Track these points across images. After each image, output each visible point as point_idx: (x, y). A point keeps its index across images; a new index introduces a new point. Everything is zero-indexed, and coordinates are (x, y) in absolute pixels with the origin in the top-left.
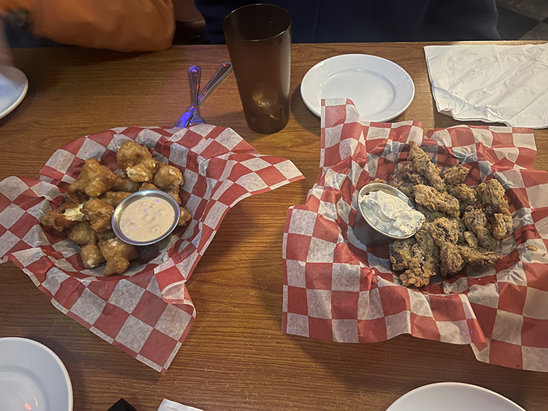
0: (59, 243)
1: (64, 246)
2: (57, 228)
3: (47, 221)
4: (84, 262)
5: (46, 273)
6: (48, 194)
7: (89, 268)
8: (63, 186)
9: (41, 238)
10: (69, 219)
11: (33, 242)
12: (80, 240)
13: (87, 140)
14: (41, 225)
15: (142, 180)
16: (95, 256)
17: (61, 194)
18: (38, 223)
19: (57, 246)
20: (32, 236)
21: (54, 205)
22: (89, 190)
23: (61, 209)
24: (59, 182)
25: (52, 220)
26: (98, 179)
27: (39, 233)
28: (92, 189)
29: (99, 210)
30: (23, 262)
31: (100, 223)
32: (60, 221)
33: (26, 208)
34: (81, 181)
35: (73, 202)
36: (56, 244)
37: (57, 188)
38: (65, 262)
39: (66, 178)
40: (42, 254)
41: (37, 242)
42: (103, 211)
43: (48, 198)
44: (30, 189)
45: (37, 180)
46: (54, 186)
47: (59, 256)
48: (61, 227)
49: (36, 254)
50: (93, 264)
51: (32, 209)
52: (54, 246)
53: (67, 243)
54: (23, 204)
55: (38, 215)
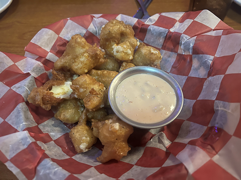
0: (45, 123)
1: (50, 126)
2: (44, 107)
3: (34, 99)
4: (76, 146)
5: (36, 168)
6: (33, 71)
7: (82, 152)
8: (47, 63)
9: (27, 119)
10: (57, 96)
11: (18, 123)
12: (67, 120)
13: (69, 22)
14: (27, 103)
15: (127, 58)
16: (88, 139)
17: (45, 71)
18: (23, 101)
19: (44, 126)
20: (17, 117)
21: (39, 83)
22: (77, 66)
23: (47, 85)
24: (44, 59)
25: (39, 98)
26: (86, 55)
27: (25, 112)
28: (80, 65)
29: (92, 87)
30: (6, 152)
31: (95, 101)
32: (48, 99)
33: (10, 84)
34: (67, 57)
35: (59, 80)
36: (43, 124)
37: (42, 65)
38: (55, 147)
39: (51, 56)
40: (30, 140)
41: (24, 124)
42: (96, 87)
43: (33, 74)
44: (14, 65)
45: (22, 56)
46: (39, 63)
47: (47, 139)
48: (48, 105)
49: (22, 139)
50: (86, 148)
51: (17, 85)
52: (41, 127)
53: (53, 123)
54: (6, 81)
55: (23, 92)
